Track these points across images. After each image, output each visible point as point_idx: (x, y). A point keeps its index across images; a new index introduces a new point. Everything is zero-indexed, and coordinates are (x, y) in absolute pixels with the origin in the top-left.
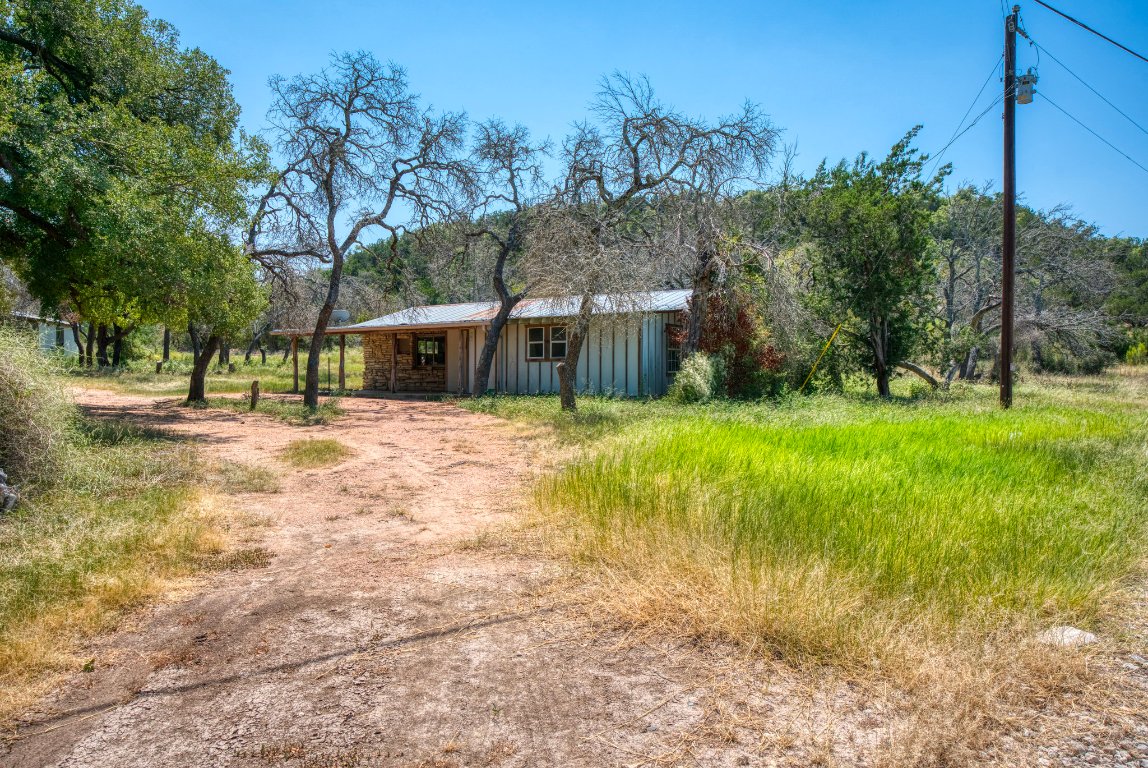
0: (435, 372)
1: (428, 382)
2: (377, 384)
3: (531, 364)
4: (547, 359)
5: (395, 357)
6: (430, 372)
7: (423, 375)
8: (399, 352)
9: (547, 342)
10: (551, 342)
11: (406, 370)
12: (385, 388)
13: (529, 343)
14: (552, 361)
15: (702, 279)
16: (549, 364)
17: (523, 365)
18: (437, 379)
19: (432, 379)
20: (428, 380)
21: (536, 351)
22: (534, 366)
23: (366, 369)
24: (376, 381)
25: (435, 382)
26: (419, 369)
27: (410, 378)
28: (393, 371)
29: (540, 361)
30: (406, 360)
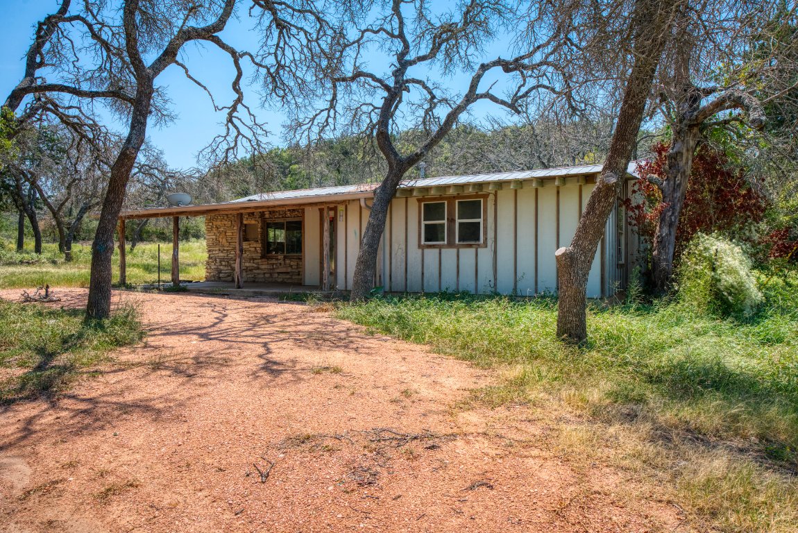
0: (288, 262)
1: (279, 273)
2: (221, 275)
3: (427, 251)
4: (451, 244)
5: (240, 245)
6: (281, 261)
7: (273, 264)
8: (246, 240)
9: (451, 220)
10: (458, 221)
11: (254, 259)
12: (230, 279)
13: (423, 223)
14: (458, 247)
15: (691, 127)
16: (454, 251)
17: (414, 253)
18: (289, 270)
19: (284, 270)
20: (278, 271)
21: (432, 234)
22: (431, 255)
23: (210, 258)
24: (220, 272)
25: (288, 273)
26: (268, 259)
27: (258, 268)
28: (238, 260)
29: (440, 247)
30: (254, 248)
